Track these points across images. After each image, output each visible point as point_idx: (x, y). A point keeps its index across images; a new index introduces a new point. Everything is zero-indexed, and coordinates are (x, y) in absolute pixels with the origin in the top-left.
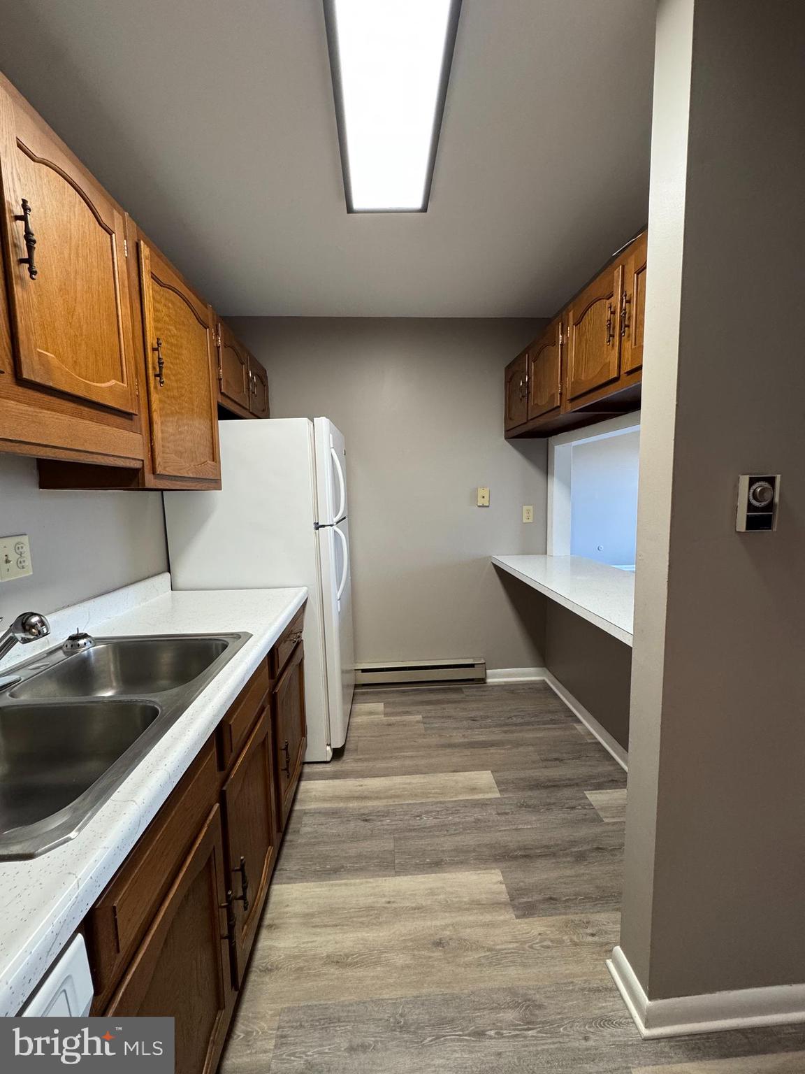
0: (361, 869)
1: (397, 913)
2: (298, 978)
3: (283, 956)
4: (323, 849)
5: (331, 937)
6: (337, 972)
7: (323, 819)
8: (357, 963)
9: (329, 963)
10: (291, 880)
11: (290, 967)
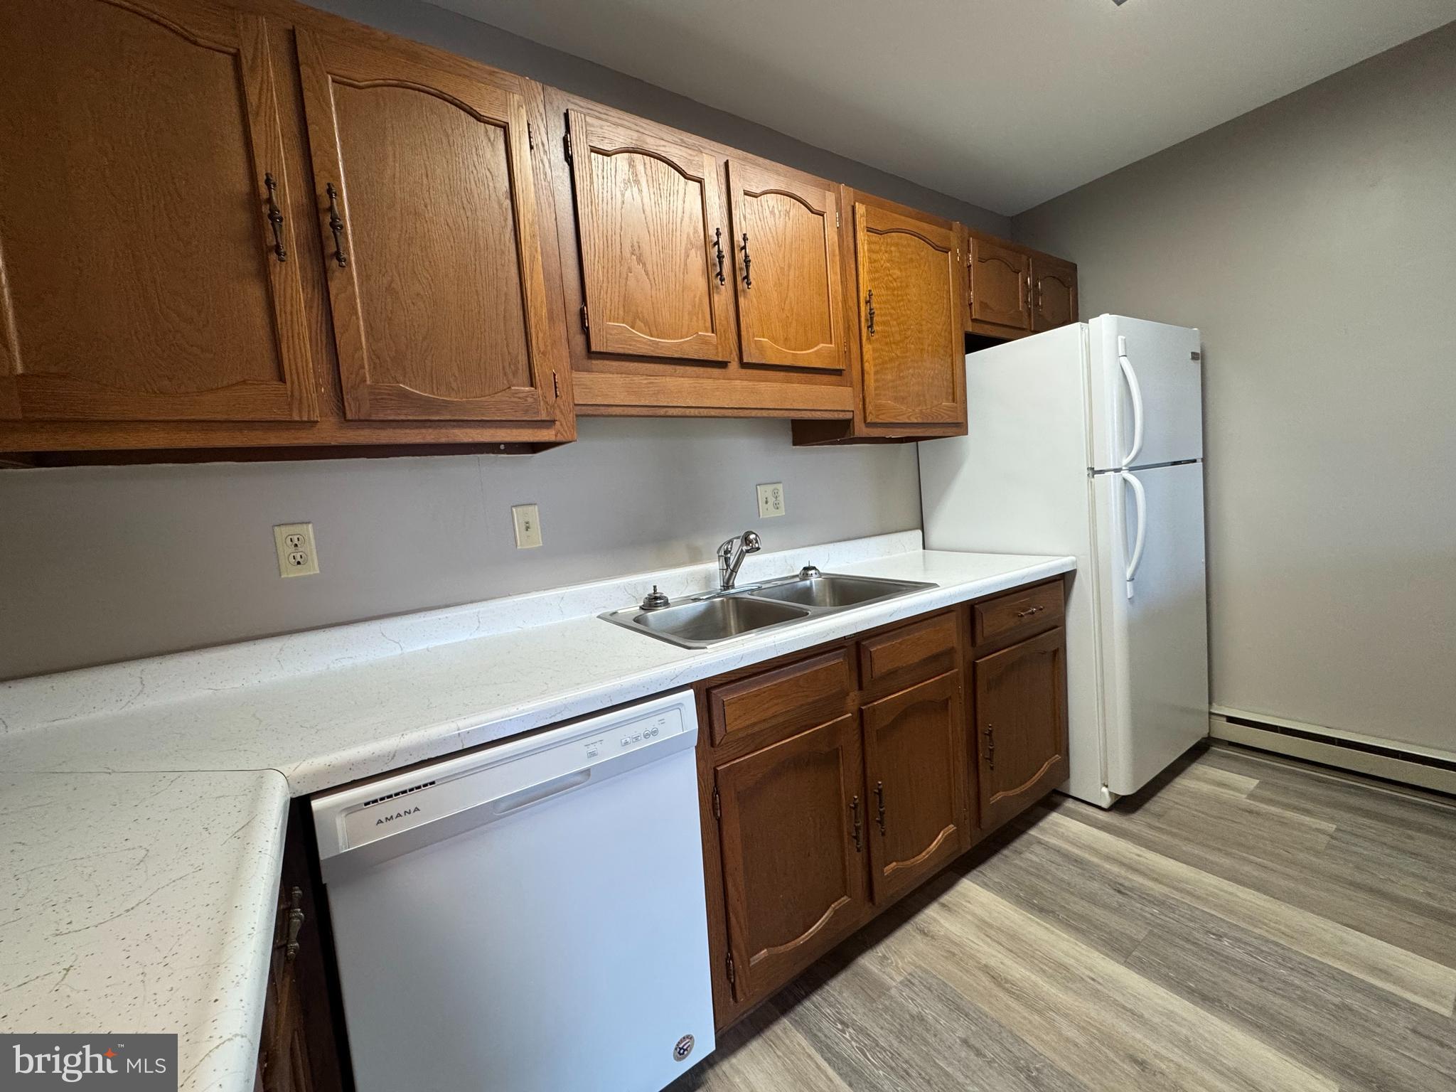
0: (1077, 929)
1: (1097, 995)
2: (946, 958)
3: (942, 933)
4: (1041, 884)
5: (1000, 955)
6: (987, 983)
7: (1059, 859)
8: (1014, 993)
9: (983, 971)
10: (985, 885)
11: (944, 945)
